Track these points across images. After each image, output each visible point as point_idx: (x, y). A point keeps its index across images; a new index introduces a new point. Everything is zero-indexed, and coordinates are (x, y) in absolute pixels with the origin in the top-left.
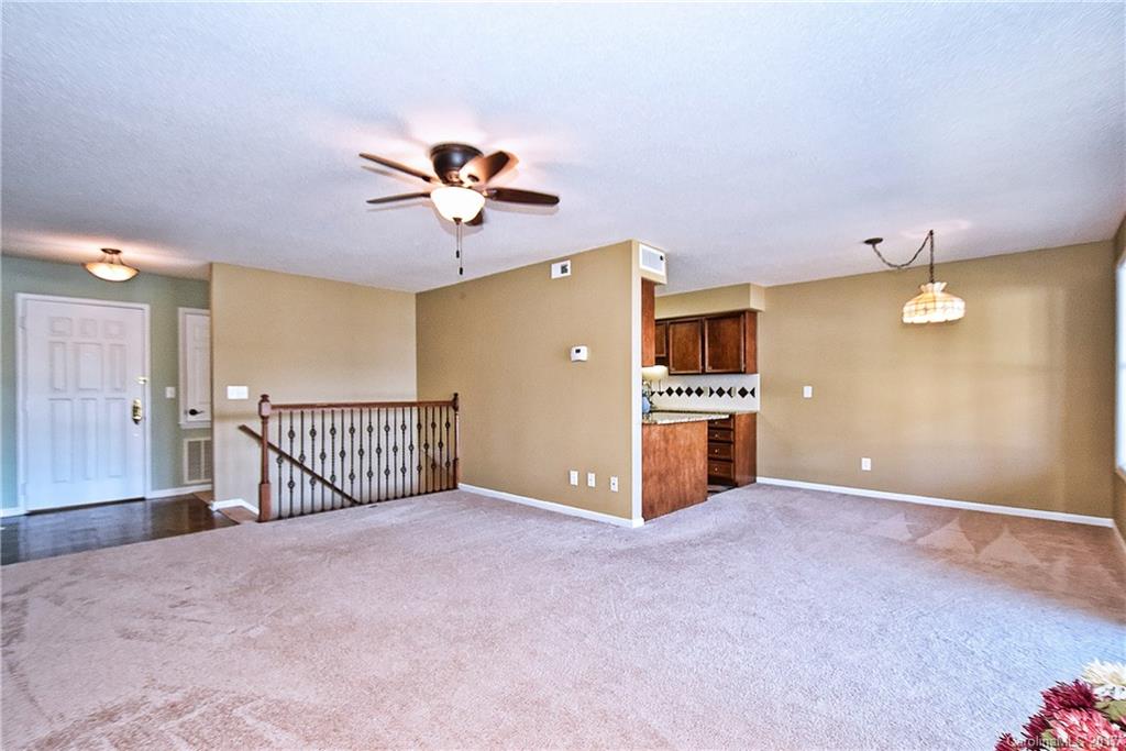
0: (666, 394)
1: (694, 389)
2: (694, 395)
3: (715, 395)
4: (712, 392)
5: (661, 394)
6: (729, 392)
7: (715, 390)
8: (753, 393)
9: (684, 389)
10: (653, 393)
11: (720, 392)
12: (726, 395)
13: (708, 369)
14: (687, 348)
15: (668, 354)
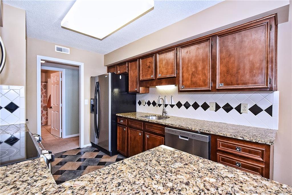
0: (176, 107)
1: (200, 104)
2: (200, 109)
3: (221, 110)
4: (218, 107)
5: (172, 106)
6: (238, 109)
7: (222, 105)
8: (269, 111)
9: (191, 103)
10: (166, 105)
11: (228, 108)
12: (234, 111)
13: (219, 85)
14: (196, 68)
15: (178, 74)
